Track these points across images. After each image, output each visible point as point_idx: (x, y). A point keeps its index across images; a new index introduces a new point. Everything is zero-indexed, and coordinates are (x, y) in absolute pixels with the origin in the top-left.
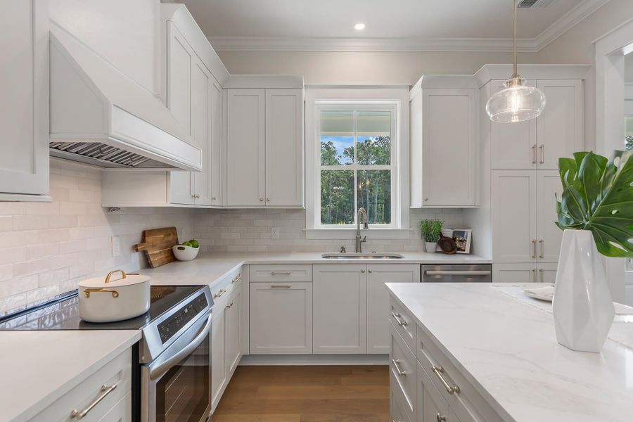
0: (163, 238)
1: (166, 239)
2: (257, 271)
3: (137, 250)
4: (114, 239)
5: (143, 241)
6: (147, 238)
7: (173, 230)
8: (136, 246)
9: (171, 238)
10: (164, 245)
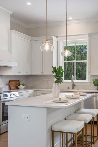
0: (15, 83)
1: (16, 83)
2: (39, 93)
3: (7, 85)
4: (2, 82)
5: (9, 83)
6: (10, 82)
7: (19, 81)
8: (7, 84)
9: (17, 83)
10: (15, 84)
